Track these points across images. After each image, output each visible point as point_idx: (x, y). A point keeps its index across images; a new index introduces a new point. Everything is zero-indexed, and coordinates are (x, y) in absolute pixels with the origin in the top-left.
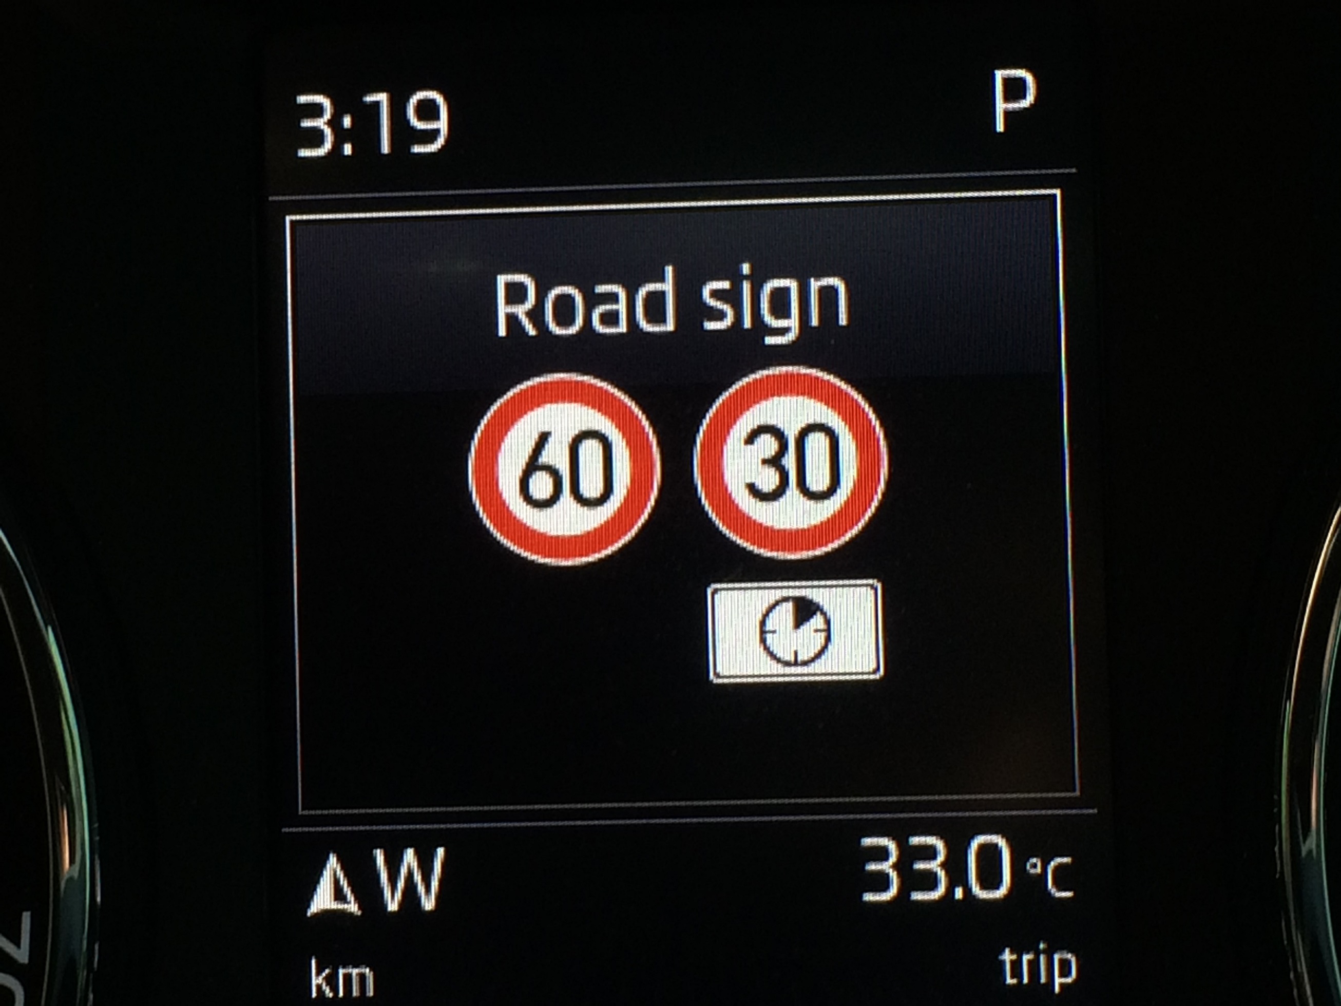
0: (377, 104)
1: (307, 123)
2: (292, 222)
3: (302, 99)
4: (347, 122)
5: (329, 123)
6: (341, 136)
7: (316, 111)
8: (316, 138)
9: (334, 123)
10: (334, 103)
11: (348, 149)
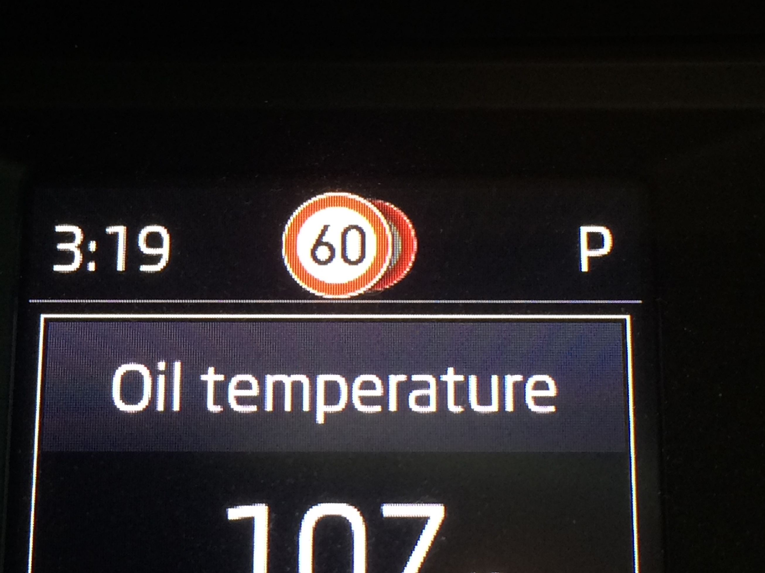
0: (115, 235)
1: (61, 246)
2: (46, 320)
3: (59, 229)
4: (93, 246)
5: (80, 247)
6: (87, 256)
7: (69, 237)
8: (68, 257)
9: (83, 247)
10: (84, 232)
11: (92, 267)
